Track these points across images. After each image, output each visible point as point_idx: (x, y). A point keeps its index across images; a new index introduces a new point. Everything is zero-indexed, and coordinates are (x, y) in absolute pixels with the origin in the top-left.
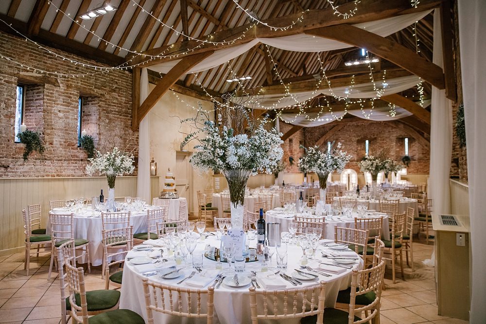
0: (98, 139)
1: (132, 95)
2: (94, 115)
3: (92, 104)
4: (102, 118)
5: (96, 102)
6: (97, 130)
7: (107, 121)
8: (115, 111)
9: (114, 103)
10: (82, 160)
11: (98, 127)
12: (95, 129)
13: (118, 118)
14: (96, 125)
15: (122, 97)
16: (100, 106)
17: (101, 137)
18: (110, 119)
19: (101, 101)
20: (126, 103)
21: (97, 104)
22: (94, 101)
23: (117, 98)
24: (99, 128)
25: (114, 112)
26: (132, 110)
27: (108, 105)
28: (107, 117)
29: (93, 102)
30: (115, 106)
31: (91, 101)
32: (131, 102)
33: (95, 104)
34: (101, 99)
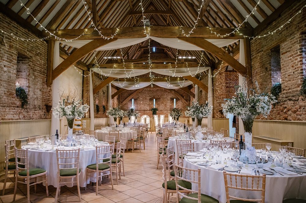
0: (27, 91)
1: (47, 59)
2: (25, 71)
3: (22, 63)
4: (31, 75)
5: (26, 62)
6: (27, 84)
7: (33, 77)
8: (38, 70)
9: (38, 64)
10: (18, 107)
11: (28, 81)
12: (25, 83)
13: (39, 76)
14: (26, 79)
15: (42, 60)
16: (29, 65)
17: (30, 89)
18: (35, 76)
19: (30, 61)
20: (44, 65)
21: (27, 63)
22: (25, 61)
23: (39, 61)
24: (29, 82)
25: (37, 71)
26: (47, 71)
27: (35, 65)
28: (34, 74)
29: (24, 62)
30: (38, 66)
31: (22, 61)
32: (46, 64)
33: (25, 63)
34: (30, 60)
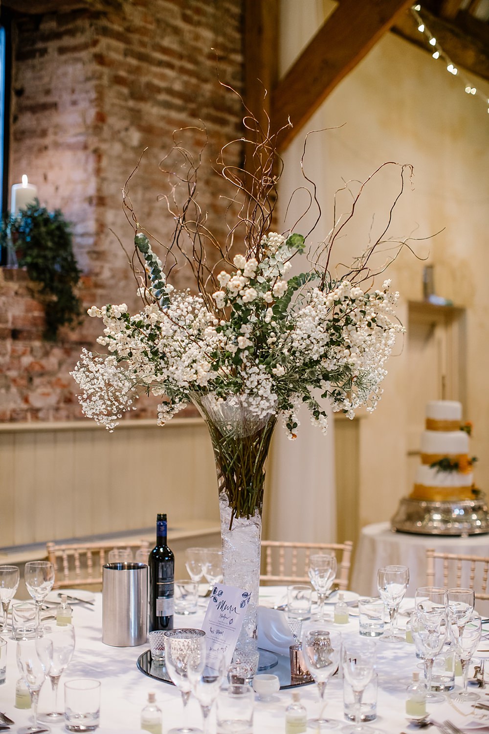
0: (91, 226)
1: (242, 19)
2: (74, 103)
3: (62, 50)
4: (112, 120)
5: (80, 39)
6: (86, 182)
7: (135, 137)
8: (170, 91)
9: (165, 51)
10: (15, 334)
11: (91, 165)
12: (78, 175)
13: (182, 124)
14: (81, 155)
15: (198, 24)
16: (100, 59)
17: (110, 216)
18: (148, 131)
19: (105, 32)
20: (221, 59)
21: (85, 46)
22: (72, 33)
23: (176, 31)
24: (98, 171)
25: (163, 97)
26: (243, 92)
27: (142, 57)
28: (136, 117)
29: (67, 41)
30: (171, 66)
31: (58, 36)
32: (234, 51)
33: (75, 49)
34: (104, 22)
